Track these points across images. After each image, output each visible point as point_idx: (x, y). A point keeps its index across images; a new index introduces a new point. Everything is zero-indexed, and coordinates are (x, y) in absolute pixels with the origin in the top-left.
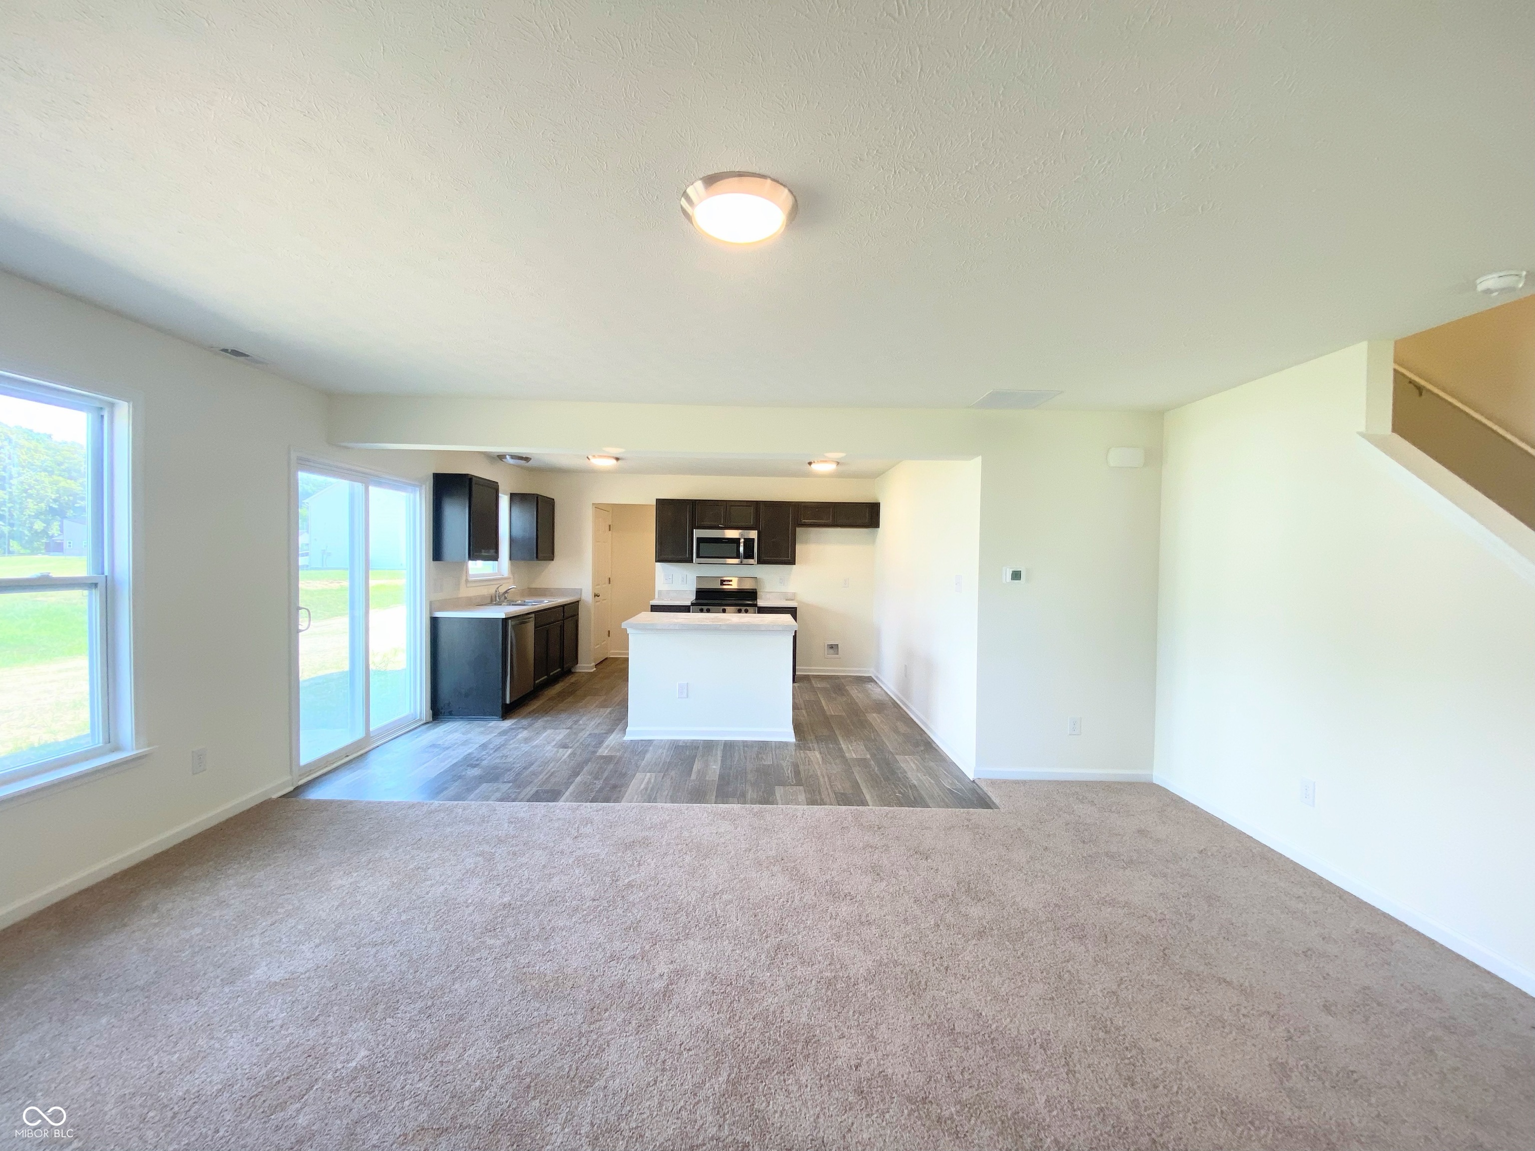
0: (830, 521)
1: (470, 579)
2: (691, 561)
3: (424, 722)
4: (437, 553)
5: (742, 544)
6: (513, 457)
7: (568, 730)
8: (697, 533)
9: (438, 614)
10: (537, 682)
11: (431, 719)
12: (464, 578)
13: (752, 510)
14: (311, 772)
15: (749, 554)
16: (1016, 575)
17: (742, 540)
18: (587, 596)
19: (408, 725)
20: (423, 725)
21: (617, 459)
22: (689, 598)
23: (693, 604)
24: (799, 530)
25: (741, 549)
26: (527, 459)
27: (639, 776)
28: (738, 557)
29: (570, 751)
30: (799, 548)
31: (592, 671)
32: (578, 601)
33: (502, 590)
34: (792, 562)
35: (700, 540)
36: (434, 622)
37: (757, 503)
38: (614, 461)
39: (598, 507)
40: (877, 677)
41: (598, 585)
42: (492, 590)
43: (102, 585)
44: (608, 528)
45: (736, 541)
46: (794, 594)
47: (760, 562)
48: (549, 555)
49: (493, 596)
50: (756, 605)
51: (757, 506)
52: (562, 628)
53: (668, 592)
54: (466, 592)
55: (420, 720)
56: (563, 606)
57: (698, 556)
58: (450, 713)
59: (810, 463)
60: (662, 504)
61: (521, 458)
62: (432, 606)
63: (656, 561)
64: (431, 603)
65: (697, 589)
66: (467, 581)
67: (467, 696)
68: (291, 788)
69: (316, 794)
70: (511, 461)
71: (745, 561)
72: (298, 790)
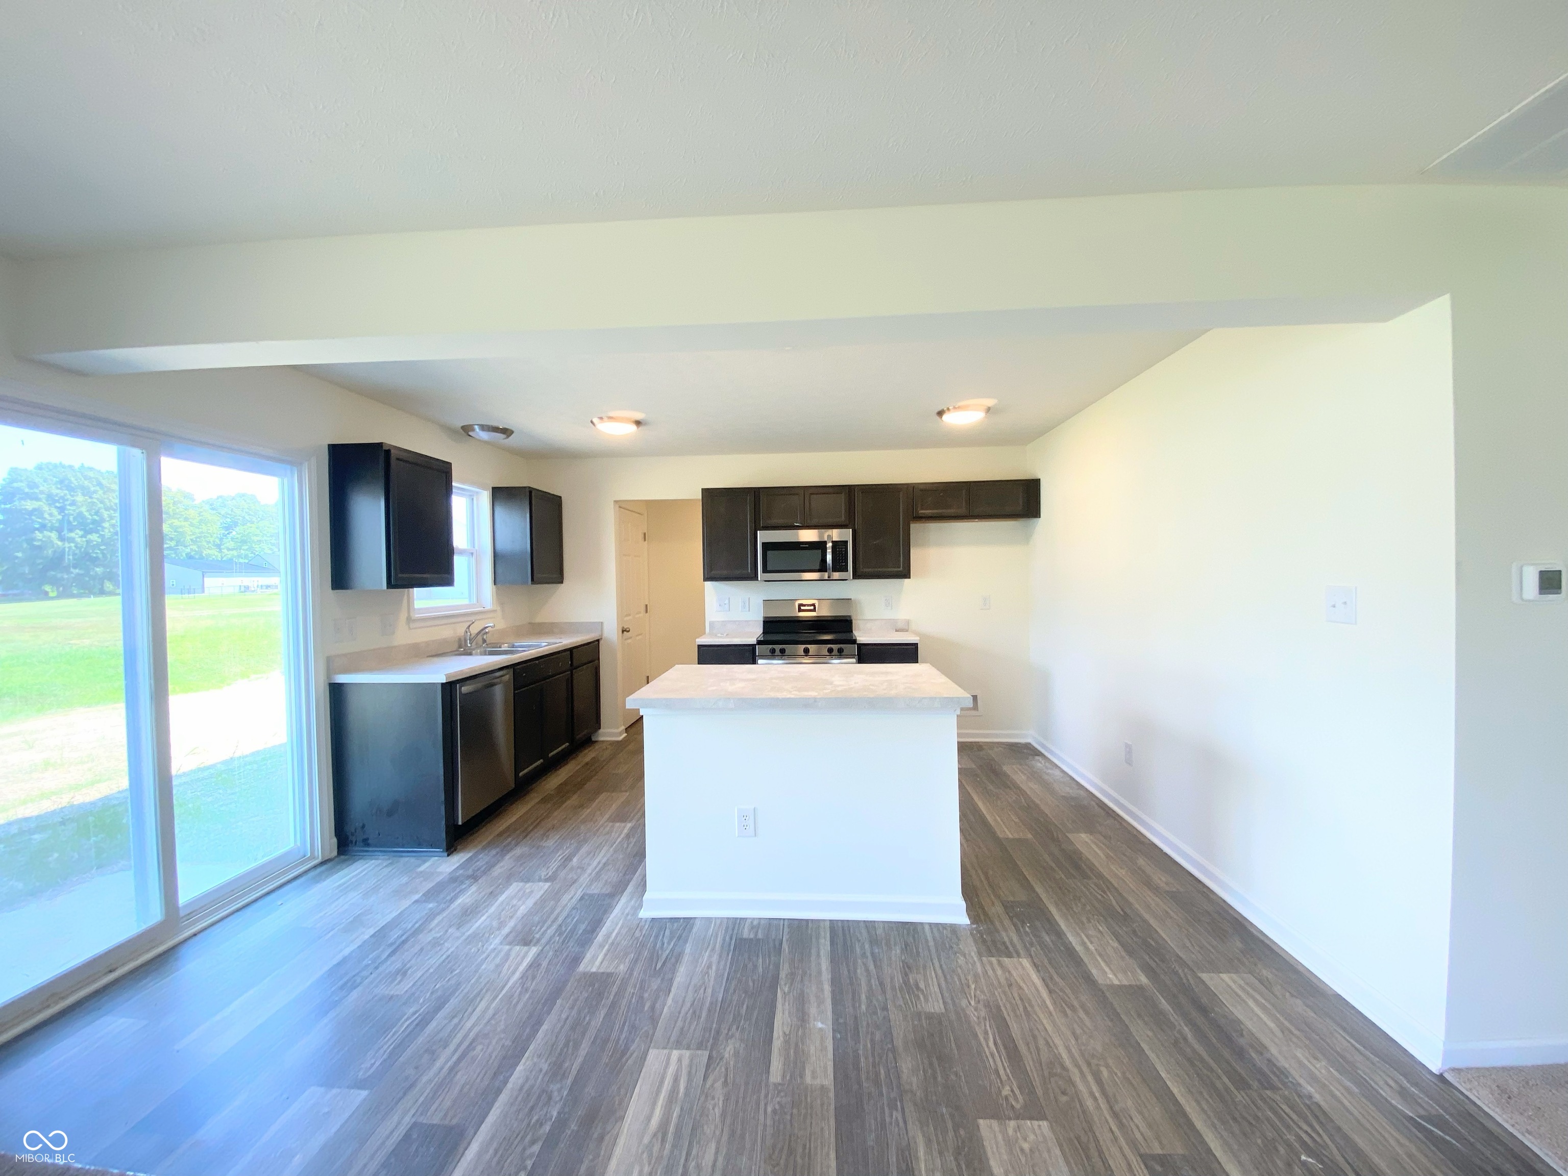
0: (963, 511)
2: (754, 577)
3: (320, 860)
5: (829, 551)
6: (484, 428)
7: (548, 885)
8: (763, 537)
10: (521, 774)
11: (335, 853)
12: (403, 616)
13: (842, 498)
15: (840, 565)
17: (829, 545)
18: (611, 632)
19: (284, 873)
20: (315, 867)
21: (638, 423)
22: (751, 634)
23: (759, 642)
24: (915, 527)
25: (829, 557)
26: (507, 432)
27: (654, 1057)
28: (823, 568)
29: (534, 950)
30: (915, 554)
31: (621, 738)
32: (598, 641)
33: (474, 630)
34: (905, 574)
35: (767, 546)
38: (633, 428)
39: (621, 505)
40: (1044, 746)
41: (629, 615)
42: (460, 630)
44: (642, 536)
45: (820, 546)
46: (908, 622)
47: (856, 576)
49: (463, 639)
50: (854, 642)
51: (849, 491)
52: (570, 682)
53: (724, 623)
54: (403, 636)
55: (313, 857)
56: (571, 651)
57: (765, 570)
58: (366, 842)
60: (710, 495)
61: (496, 429)
62: (331, 665)
63: (706, 579)
64: (329, 661)
65: (765, 618)
66: (409, 620)
67: (390, 813)
70: (484, 436)
71: (836, 575)
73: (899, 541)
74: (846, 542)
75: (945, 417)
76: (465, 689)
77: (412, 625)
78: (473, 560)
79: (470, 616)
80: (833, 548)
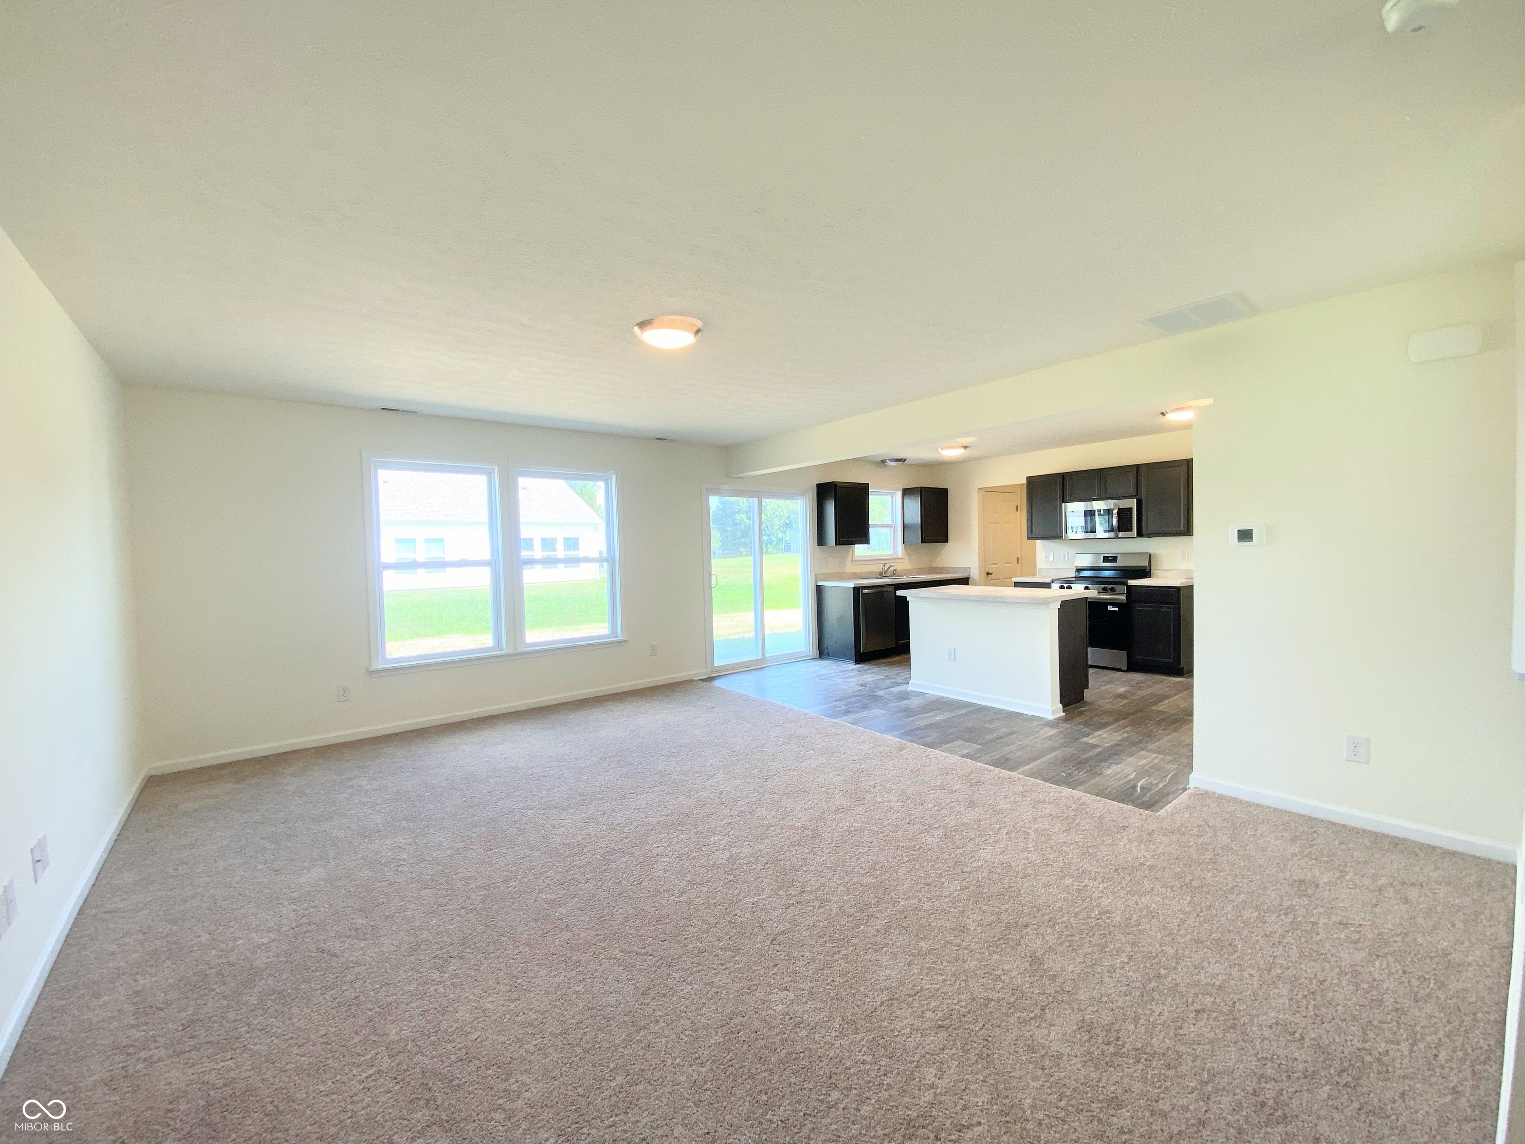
1: (855, 559)
4: (821, 540)
9: (820, 584)
12: (850, 558)
14: (720, 671)
16: (1245, 535)
21: (965, 448)
36: (819, 590)
37: (1138, 467)
43: (610, 560)
48: (943, 537)
54: (850, 568)
59: (1163, 414)
66: (853, 561)
68: (706, 677)
69: (718, 683)
72: (710, 679)
73: (1180, 506)
74: (1131, 510)
75: (1168, 416)
76: (866, 591)
77: (854, 563)
78: (892, 529)
79: (884, 560)
80: (1118, 513)
